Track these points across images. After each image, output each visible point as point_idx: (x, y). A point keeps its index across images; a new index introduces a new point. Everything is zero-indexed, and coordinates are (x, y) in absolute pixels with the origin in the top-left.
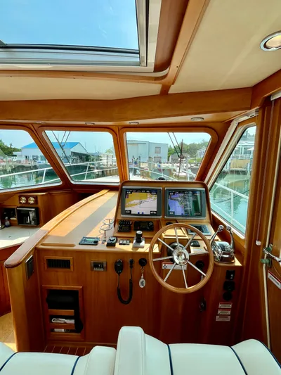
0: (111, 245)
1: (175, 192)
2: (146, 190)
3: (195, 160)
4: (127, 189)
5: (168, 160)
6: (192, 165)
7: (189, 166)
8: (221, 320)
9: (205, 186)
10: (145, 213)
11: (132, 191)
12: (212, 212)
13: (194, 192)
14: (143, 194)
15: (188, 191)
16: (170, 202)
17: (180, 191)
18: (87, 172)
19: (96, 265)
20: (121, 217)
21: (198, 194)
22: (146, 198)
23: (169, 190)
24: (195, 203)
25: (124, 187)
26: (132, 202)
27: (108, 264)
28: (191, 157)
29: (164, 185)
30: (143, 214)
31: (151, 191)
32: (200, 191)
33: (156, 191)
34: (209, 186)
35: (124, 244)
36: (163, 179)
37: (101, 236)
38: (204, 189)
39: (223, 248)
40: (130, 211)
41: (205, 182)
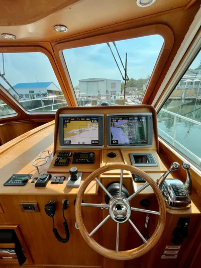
0: (41, 184)
1: (118, 118)
2: (85, 118)
3: (142, 92)
4: (64, 118)
5: (122, 93)
6: (140, 96)
7: (137, 96)
8: (167, 258)
9: (152, 110)
10: (85, 143)
11: (70, 119)
12: (159, 139)
13: (139, 117)
14: (83, 122)
15: (133, 117)
16: (113, 130)
17: (124, 118)
18: (53, 105)
19: (26, 207)
20: (60, 148)
21: (144, 120)
22: (87, 126)
23: (112, 117)
24: (141, 129)
25: (60, 115)
26: (72, 132)
27: (40, 205)
28: (139, 90)
29: (106, 112)
30: (84, 145)
31: (91, 118)
32: (147, 117)
33: (97, 119)
34: (156, 109)
35: (57, 183)
36: (106, 104)
37: (33, 173)
38: (151, 114)
39: (176, 189)
40: (70, 141)
41: (153, 105)
